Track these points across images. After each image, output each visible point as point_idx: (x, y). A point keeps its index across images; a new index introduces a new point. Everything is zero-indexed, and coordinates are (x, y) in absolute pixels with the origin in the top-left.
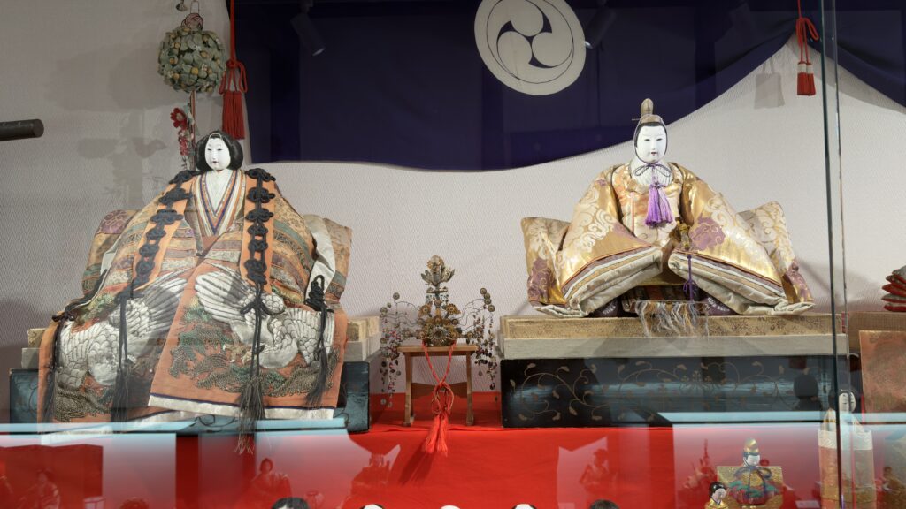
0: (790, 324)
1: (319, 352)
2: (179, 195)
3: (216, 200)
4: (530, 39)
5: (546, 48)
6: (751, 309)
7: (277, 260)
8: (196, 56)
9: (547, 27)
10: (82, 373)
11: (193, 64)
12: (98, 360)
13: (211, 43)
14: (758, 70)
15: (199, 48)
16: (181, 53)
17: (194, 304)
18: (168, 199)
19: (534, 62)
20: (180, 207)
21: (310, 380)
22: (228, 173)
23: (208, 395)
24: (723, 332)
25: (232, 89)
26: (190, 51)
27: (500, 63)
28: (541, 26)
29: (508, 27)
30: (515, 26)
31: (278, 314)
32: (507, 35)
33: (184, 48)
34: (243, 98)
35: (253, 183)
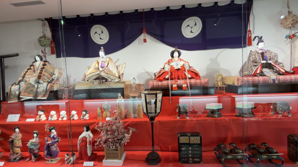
0: (118, 83)
1: (46, 89)
2: (32, 65)
3: (37, 66)
4: (100, 35)
5: (102, 36)
6: (113, 81)
7: (44, 75)
8: (43, 41)
9: (102, 32)
10: (14, 93)
11: (43, 42)
12: (17, 91)
13: (46, 39)
14: (139, 38)
15: (43, 40)
16: (41, 41)
17: (29, 82)
18: (31, 66)
19: (100, 39)
20: (32, 67)
21: (44, 93)
22: (40, 61)
23: (29, 95)
24: (108, 85)
25: (52, 46)
26: (42, 40)
27: (95, 39)
28: (101, 32)
29: (96, 33)
30: (97, 32)
31: (42, 84)
32: (96, 34)
33: (41, 40)
34: (54, 47)
35: (44, 63)
